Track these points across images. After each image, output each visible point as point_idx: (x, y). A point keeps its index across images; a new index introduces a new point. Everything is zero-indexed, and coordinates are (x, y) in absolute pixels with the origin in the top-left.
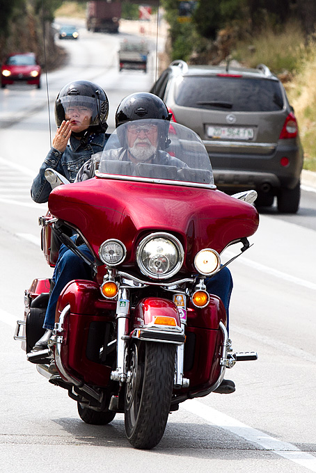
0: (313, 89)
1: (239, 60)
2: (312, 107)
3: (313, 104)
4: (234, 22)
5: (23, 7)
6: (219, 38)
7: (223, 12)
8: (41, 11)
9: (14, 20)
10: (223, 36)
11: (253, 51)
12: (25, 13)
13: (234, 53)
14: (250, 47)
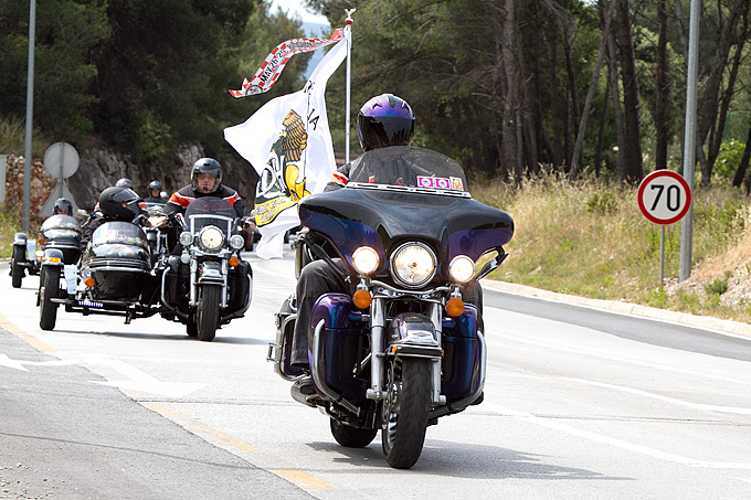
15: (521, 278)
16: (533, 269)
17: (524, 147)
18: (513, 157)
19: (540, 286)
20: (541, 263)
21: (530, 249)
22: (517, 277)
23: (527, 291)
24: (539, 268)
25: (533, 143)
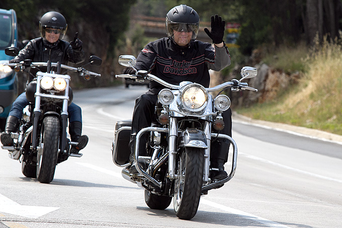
0: (316, 82)
1: (267, 64)
2: (315, 93)
3: (315, 91)
4: (264, 44)
5: (124, 40)
6: (253, 55)
7: (256, 38)
8: (136, 44)
9: (119, 48)
10: (256, 53)
11: (277, 59)
12: (125, 44)
13: (265, 60)
14: (275, 57)
15: (319, 125)
16: (329, 118)
17: (325, 17)
18: (315, 25)
19: (335, 132)
20: (337, 113)
21: (328, 101)
22: (316, 124)
23: (324, 136)
24: (335, 117)
25: (332, 13)
